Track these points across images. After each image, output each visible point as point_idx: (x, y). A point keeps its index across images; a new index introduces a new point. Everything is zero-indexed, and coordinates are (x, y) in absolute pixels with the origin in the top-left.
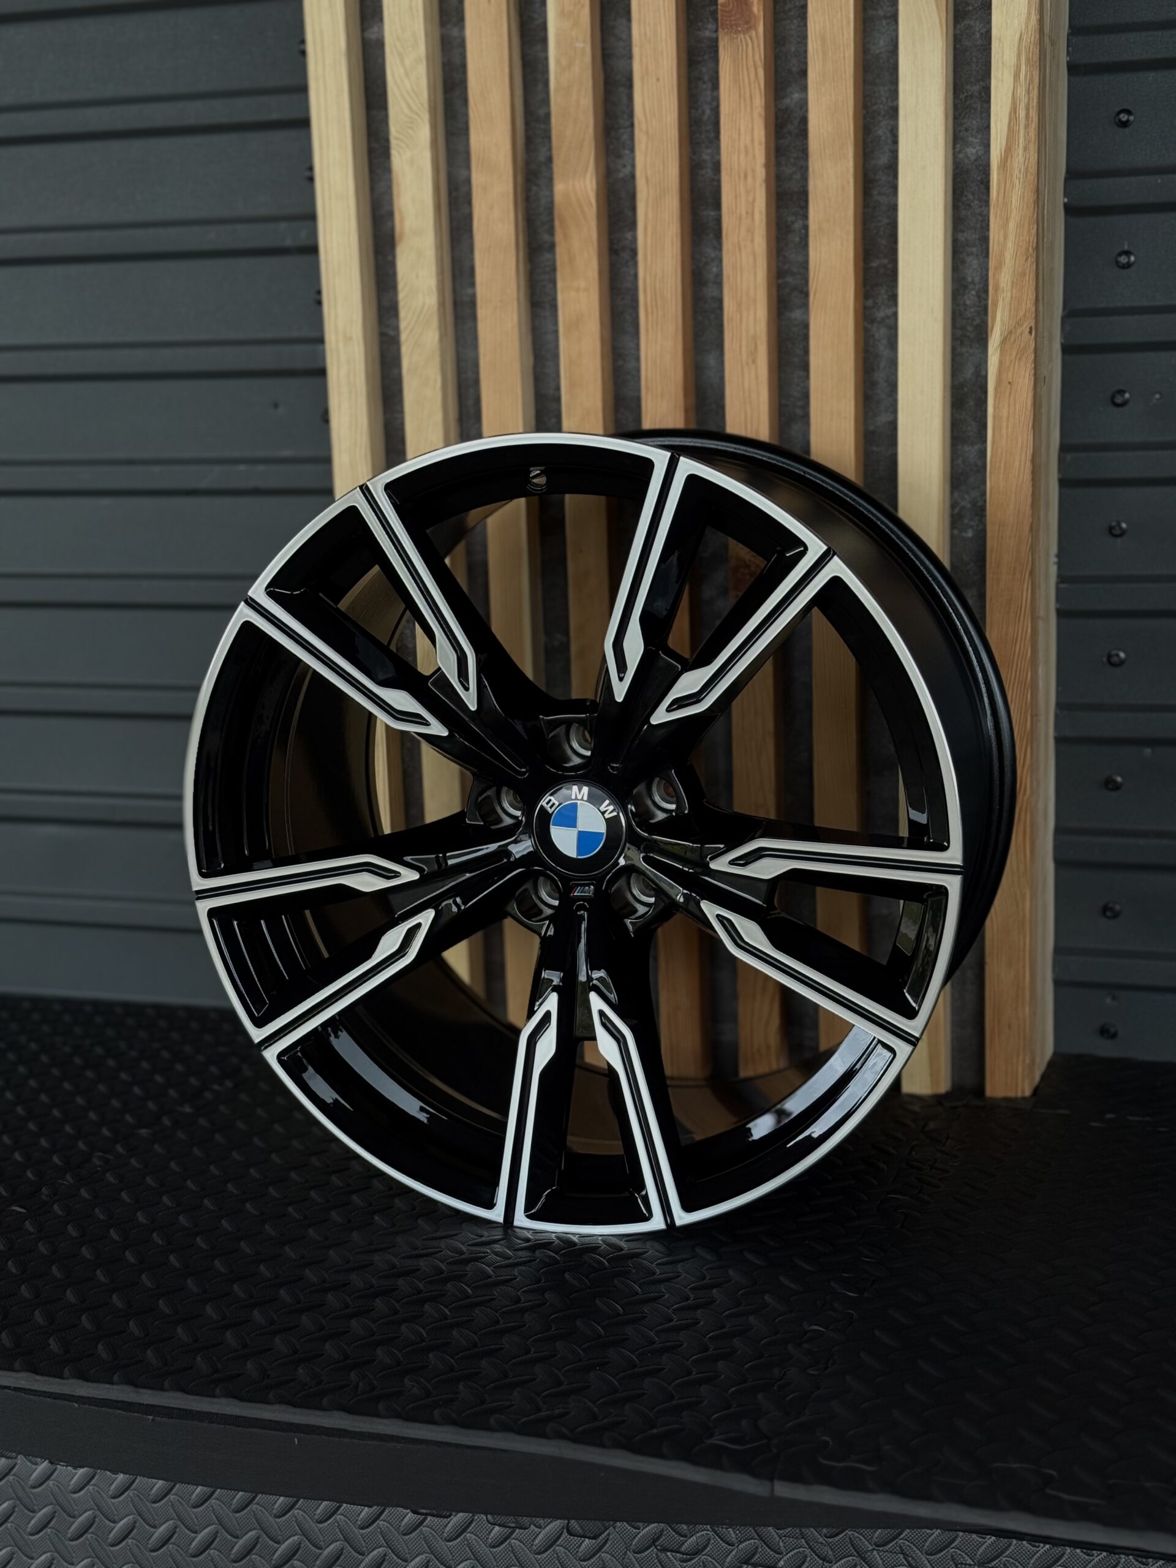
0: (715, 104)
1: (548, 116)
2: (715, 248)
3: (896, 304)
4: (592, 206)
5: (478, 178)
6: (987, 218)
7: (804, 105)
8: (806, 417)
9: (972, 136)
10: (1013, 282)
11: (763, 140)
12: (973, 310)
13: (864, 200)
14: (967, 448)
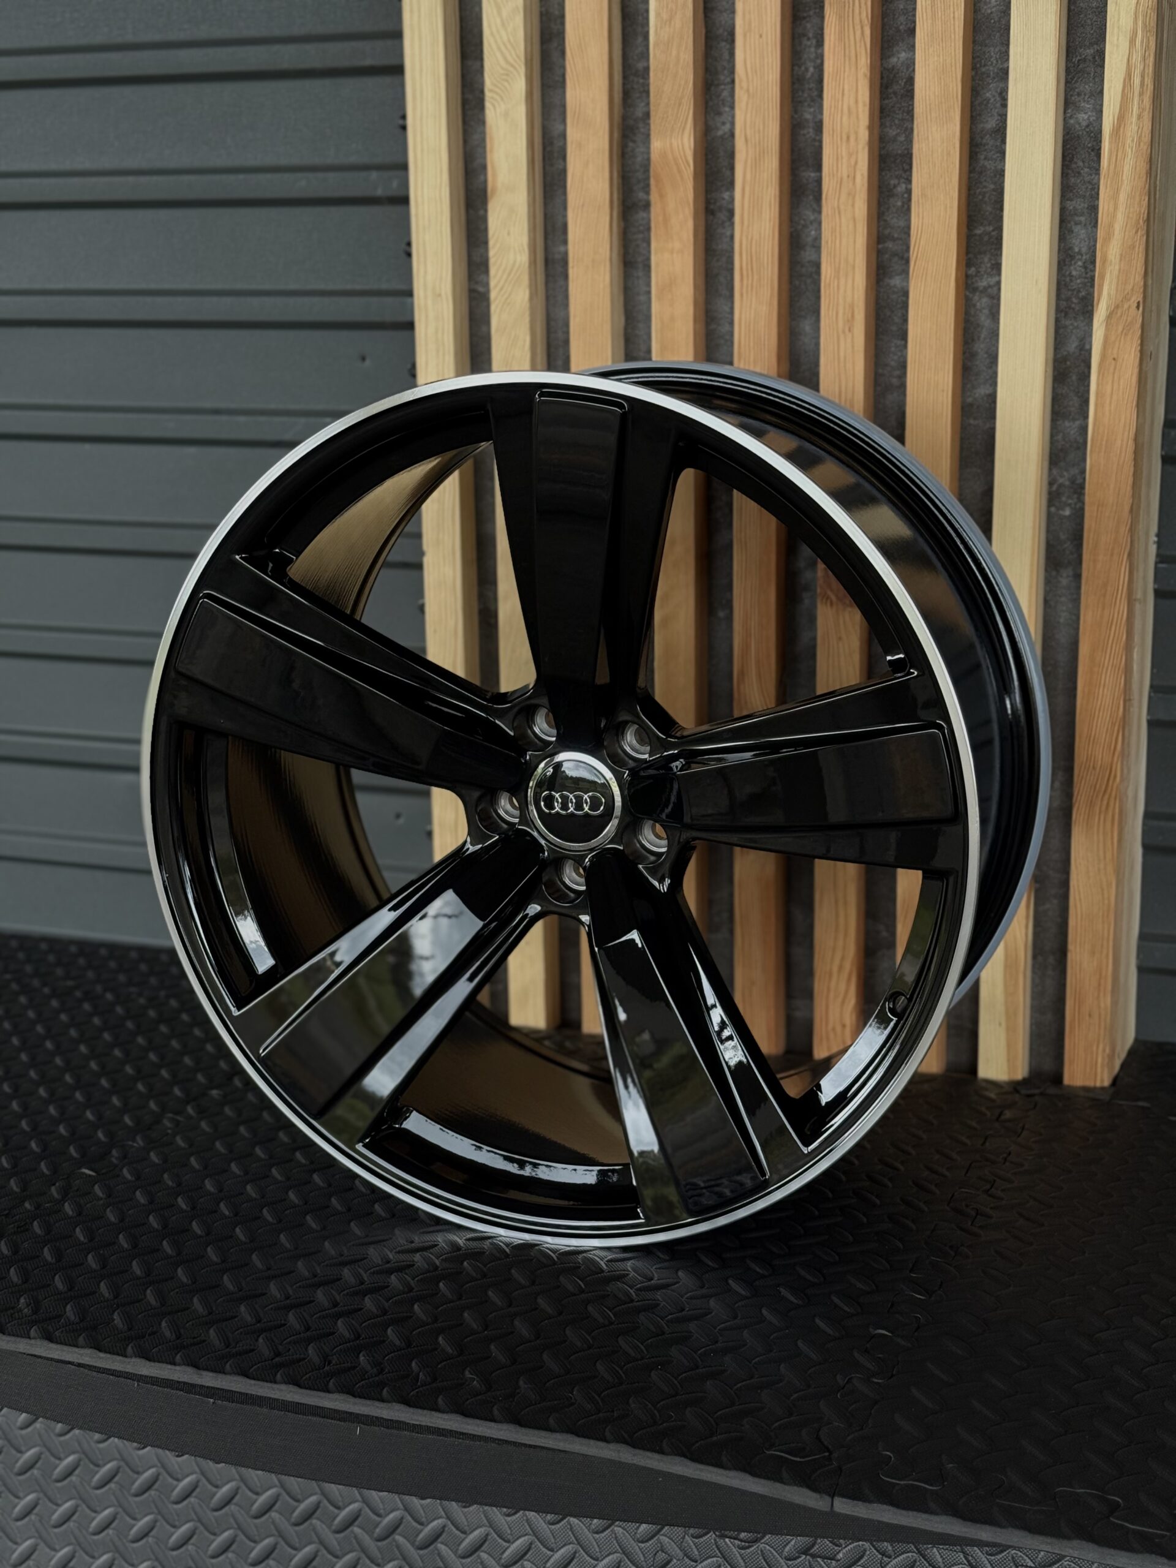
0: (819, 61)
1: (647, 69)
2: (814, 211)
3: (999, 274)
4: (689, 166)
5: (573, 134)
6: (1096, 186)
7: (911, 64)
8: (903, 386)
9: (1084, 101)
10: (1121, 255)
11: (867, 100)
12: (1079, 281)
13: (970, 165)
14: (1067, 424)
